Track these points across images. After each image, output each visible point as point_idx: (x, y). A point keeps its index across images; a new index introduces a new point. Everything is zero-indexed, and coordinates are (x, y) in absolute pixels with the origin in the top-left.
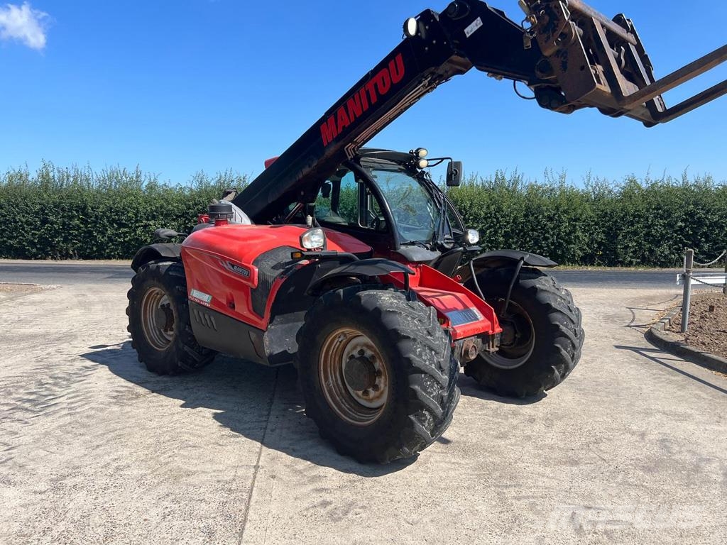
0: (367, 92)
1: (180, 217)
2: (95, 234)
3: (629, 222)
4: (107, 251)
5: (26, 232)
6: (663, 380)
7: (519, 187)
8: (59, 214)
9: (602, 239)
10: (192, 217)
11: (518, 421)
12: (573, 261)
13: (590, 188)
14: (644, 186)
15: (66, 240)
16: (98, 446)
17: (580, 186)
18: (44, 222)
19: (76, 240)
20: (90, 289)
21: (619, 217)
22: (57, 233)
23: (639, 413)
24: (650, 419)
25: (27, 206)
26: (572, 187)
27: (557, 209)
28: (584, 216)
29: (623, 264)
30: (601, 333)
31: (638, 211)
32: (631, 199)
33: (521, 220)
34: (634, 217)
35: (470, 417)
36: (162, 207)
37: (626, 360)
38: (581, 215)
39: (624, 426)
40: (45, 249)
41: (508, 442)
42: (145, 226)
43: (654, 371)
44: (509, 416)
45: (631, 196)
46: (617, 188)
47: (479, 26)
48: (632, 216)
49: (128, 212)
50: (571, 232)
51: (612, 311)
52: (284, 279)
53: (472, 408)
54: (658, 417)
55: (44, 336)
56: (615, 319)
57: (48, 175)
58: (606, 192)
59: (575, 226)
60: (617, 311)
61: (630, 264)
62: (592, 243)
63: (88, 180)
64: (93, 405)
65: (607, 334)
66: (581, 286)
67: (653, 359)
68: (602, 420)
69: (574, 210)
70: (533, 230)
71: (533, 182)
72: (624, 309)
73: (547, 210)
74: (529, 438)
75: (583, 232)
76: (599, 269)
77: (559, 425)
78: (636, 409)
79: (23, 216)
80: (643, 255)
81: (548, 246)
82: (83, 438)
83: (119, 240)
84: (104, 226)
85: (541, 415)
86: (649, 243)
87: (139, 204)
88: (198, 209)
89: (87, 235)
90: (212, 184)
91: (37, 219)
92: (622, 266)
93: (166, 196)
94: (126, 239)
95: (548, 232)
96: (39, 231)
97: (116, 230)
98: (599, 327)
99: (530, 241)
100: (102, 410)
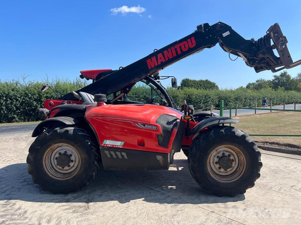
0: (176, 49)
47: (229, 34)
52: (177, 129)
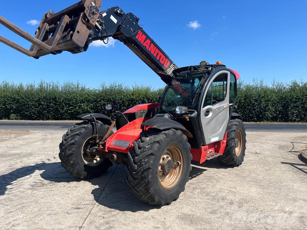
1: (94, 102)
2: (59, 109)
3: (294, 102)
4: (64, 116)
5: (32, 109)
6: (305, 181)
7: (242, 87)
8: (45, 101)
9: (281, 109)
10: (99, 102)
11: (224, 203)
12: (267, 120)
13: (275, 86)
14: (301, 85)
15: (48, 112)
16: (11, 212)
17: (270, 86)
18: (40, 104)
19: (52, 112)
20: (50, 133)
21: (289, 99)
22: (45, 109)
23: (291, 200)
24: (296, 204)
25: (33, 98)
26: (266, 86)
27: (259, 96)
28: (272, 99)
29: (291, 121)
30: (276, 155)
31: (298, 96)
32: (294, 91)
33: (243, 101)
34: (296, 99)
35: (200, 200)
36: (87, 98)
37: (287, 169)
38: (271, 99)
39: (281, 208)
40: (40, 116)
41: (216, 216)
42: (80, 106)
43: (301, 176)
44: (220, 200)
45: (294, 90)
46: (288, 86)
48: (295, 99)
49: (73, 100)
50: (266, 106)
51: (283, 143)
53: (202, 195)
54: (301, 202)
55: (19, 154)
56: (284, 148)
57: (42, 86)
58: (283, 88)
59: (268, 104)
60: (285, 143)
61: (295, 121)
62: (276, 111)
63: (57, 87)
64: (21, 190)
65: (279, 156)
66: (269, 131)
67: (300, 169)
68: (270, 204)
69: (267, 96)
70: (248, 105)
71: (248, 84)
72: (289, 143)
73: (255, 97)
74: (228, 214)
75: (272, 107)
76: (280, 123)
77: (246, 206)
78: (289, 197)
79: (32, 102)
80: (301, 117)
81: (255, 113)
82: (6, 207)
83: (69, 112)
84: (63, 106)
85: (237, 200)
86: (304, 111)
87: (77, 97)
88: (101, 98)
89: (56, 110)
90: (108, 88)
91: (37, 103)
92: (291, 122)
93: (89, 93)
94: (72, 111)
95: (255, 107)
96: (38, 108)
97: (68, 108)
98: (275, 152)
99: (247, 111)
100: (23, 192)
